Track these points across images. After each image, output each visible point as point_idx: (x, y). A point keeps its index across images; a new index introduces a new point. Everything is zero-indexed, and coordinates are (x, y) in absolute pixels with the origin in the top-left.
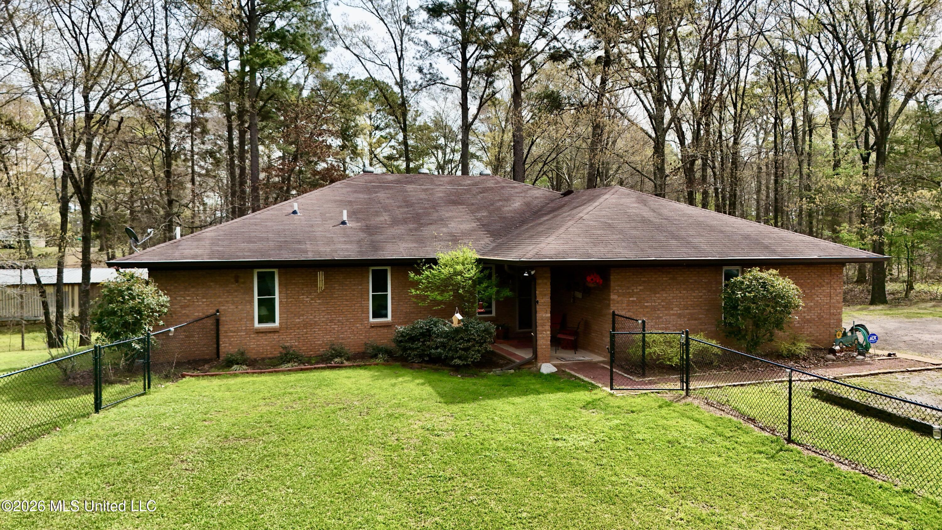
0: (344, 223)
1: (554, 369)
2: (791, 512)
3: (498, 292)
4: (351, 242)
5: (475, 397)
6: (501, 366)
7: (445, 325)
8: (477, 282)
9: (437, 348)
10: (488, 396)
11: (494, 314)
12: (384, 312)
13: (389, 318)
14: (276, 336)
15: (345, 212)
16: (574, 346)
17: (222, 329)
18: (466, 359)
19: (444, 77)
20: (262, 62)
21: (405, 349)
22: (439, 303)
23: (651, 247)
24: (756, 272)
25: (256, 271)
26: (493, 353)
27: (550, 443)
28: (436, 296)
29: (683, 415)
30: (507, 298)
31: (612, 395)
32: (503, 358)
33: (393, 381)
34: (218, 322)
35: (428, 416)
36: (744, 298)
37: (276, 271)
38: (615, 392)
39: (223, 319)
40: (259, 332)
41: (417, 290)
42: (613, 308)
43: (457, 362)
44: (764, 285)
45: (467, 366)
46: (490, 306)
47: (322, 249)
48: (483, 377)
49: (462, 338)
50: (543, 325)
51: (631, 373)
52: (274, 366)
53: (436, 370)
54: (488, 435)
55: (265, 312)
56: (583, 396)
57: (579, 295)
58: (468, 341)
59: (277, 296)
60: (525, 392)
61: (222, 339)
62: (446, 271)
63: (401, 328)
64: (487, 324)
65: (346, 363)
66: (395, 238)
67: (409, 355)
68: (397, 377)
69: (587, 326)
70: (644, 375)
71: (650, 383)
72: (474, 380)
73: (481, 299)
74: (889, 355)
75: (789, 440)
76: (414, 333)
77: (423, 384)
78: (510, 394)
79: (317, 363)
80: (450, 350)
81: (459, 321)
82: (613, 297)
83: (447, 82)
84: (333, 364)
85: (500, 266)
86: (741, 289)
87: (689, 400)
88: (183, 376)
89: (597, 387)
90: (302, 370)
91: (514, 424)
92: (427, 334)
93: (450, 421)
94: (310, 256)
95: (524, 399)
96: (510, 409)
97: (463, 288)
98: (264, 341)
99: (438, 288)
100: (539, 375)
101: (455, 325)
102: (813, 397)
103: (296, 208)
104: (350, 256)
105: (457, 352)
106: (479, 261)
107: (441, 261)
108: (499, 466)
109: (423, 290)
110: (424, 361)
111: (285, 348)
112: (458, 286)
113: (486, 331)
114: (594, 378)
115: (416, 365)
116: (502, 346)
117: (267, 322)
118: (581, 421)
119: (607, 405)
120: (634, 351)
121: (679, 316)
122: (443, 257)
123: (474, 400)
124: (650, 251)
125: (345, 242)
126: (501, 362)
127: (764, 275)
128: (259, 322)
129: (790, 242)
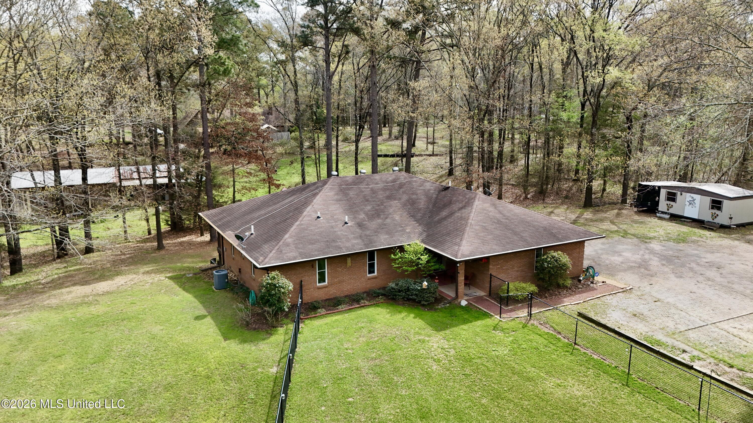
0: (346, 223)
1: (466, 303)
2: (583, 379)
4: (357, 238)
5: (445, 325)
10: (451, 325)
12: (373, 271)
13: (376, 275)
14: (327, 290)
15: (346, 217)
17: (303, 289)
18: (428, 301)
21: (395, 295)
23: (507, 243)
24: (552, 253)
29: (534, 332)
31: (501, 321)
34: (301, 285)
38: (502, 319)
39: (303, 284)
40: (319, 288)
42: (491, 272)
43: (424, 303)
44: (557, 260)
47: (347, 245)
49: (426, 292)
50: (461, 283)
52: (335, 308)
53: (413, 306)
55: (321, 278)
56: (488, 321)
58: (429, 293)
59: (326, 270)
61: (303, 294)
62: (412, 257)
63: (391, 285)
65: (368, 304)
67: (397, 298)
70: (508, 306)
71: (512, 310)
72: (436, 313)
74: (603, 282)
75: (575, 344)
79: (353, 304)
81: (426, 285)
82: (491, 267)
84: (363, 304)
87: (532, 321)
88: (302, 319)
89: (492, 316)
90: (350, 309)
92: (408, 289)
97: (421, 265)
98: (321, 293)
99: (408, 264)
101: (424, 287)
102: (578, 316)
103: (319, 215)
104: (362, 248)
105: (423, 298)
106: (426, 250)
109: (398, 264)
114: (491, 311)
115: (400, 303)
117: (322, 282)
119: (503, 328)
121: (517, 271)
124: (507, 246)
125: (355, 238)
127: (556, 255)
128: (319, 283)
129: (564, 230)
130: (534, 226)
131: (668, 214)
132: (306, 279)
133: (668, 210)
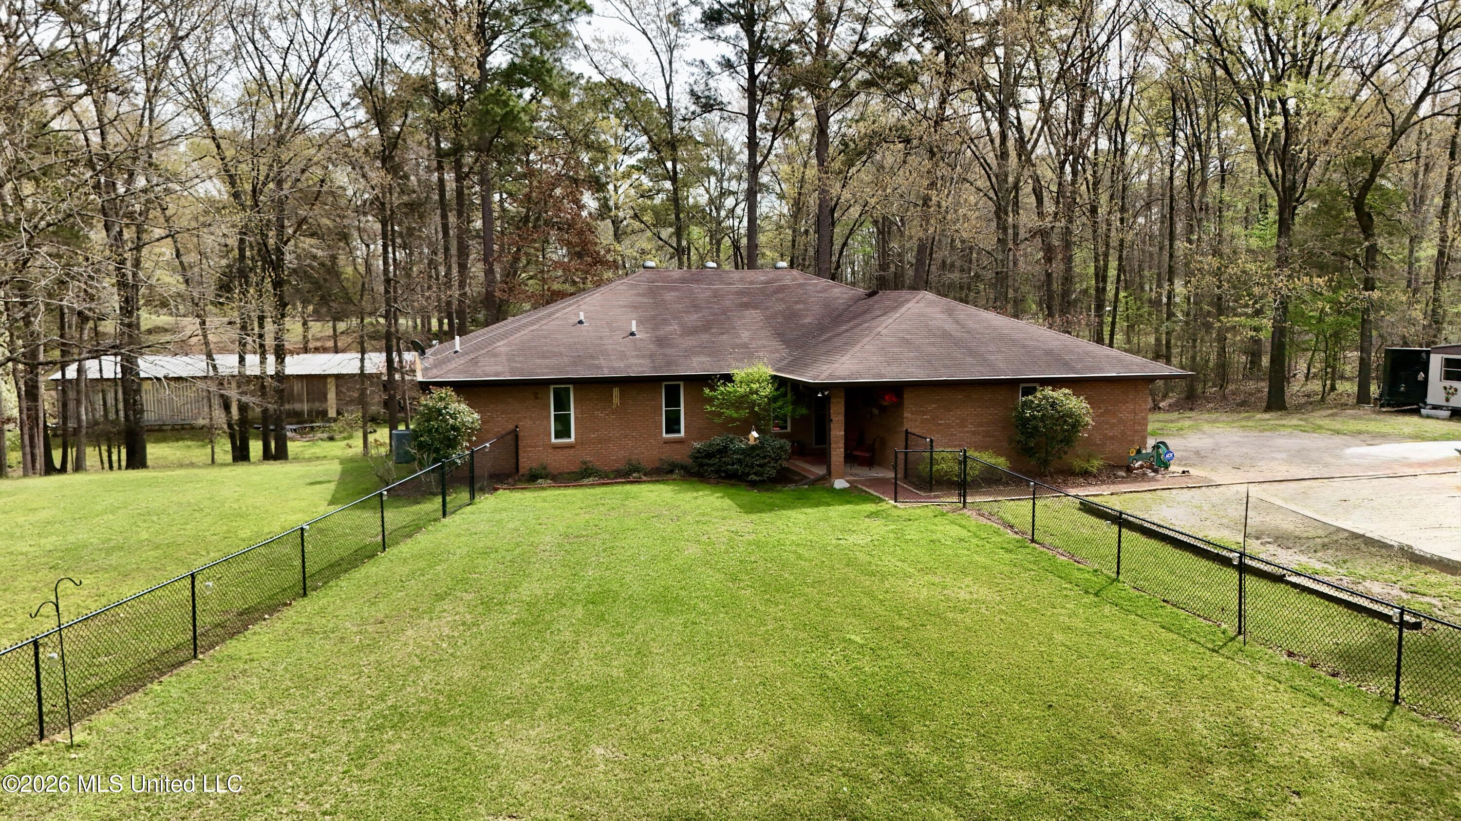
0: (633, 334)
1: (847, 485)
3: (794, 410)
4: (643, 357)
5: (771, 508)
6: (796, 482)
7: (741, 441)
8: (773, 399)
9: (733, 464)
10: (783, 507)
11: (789, 430)
12: (676, 427)
13: (682, 434)
14: (572, 451)
15: (634, 322)
16: (870, 462)
17: (521, 444)
18: (761, 474)
19: (725, 100)
20: (504, 111)
21: (701, 465)
22: (733, 420)
23: (945, 366)
24: (1048, 391)
25: (552, 387)
26: (787, 469)
27: (834, 541)
28: (732, 413)
29: (952, 523)
30: (802, 416)
31: (895, 507)
32: (799, 474)
33: (695, 494)
34: (517, 437)
35: (731, 522)
36: (1034, 417)
37: (571, 387)
38: (898, 504)
39: (521, 434)
40: (556, 447)
41: (712, 406)
42: (908, 426)
43: (754, 477)
44: (1053, 405)
45: (762, 482)
46: (786, 422)
47: (616, 365)
48: (778, 491)
49: (758, 455)
50: (836, 443)
51: (920, 489)
52: (576, 481)
53: (733, 485)
54: (783, 536)
55: (560, 428)
56: (870, 507)
57: (876, 411)
58: (764, 458)
59: (572, 412)
60: (817, 505)
61: (521, 454)
62: (742, 390)
63: (697, 445)
64: (782, 441)
65: (644, 478)
66: (689, 353)
67: (706, 471)
68: (697, 491)
69: (883, 442)
70: (931, 491)
71: (935, 497)
72: (769, 494)
73: (776, 417)
74: (1184, 472)
75: (1032, 540)
76: (711, 450)
77: (722, 497)
78: (804, 506)
79: (615, 478)
80: (747, 466)
81: (756, 439)
82: (907, 415)
83: (729, 108)
84: (631, 479)
85: (795, 384)
86: (1031, 408)
87: (965, 511)
88: (496, 489)
89: (883, 500)
90: (603, 484)
91: (805, 529)
92: (723, 451)
93: (751, 526)
94: (606, 373)
95: (815, 510)
96: (803, 517)
97: (759, 405)
98: (561, 455)
99: (733, 404)
100: (832, 490)
101: (752, 442)
102: (1080, 509)
103: (582, 318)
104: (644, 372)
105: (753, 468)
106: (774, 378)
107: (737, 379)
108: (791, 555)
109: (717, 406)
110: (720, 477)
111: (585, 463)
112: (754, 404)
113: (781, 447)
114: (883, 493)
115: (712, 481)
116: (797, 463)
117: (561, 437)
118: (863, 526)
119: (889, 515)
120: (923, 468)
121: (974, 433)
122: (739, 373)
123: (771, 510)
124: (943, 371)
125: (637, 356)
126: (796, 478)
127: (1055, 394)
128: (556, 437)
129: (1094, 357)
130: (1024, 346)
131: (1447, 408)
132: (527, 426)
133: (1447, 400)
